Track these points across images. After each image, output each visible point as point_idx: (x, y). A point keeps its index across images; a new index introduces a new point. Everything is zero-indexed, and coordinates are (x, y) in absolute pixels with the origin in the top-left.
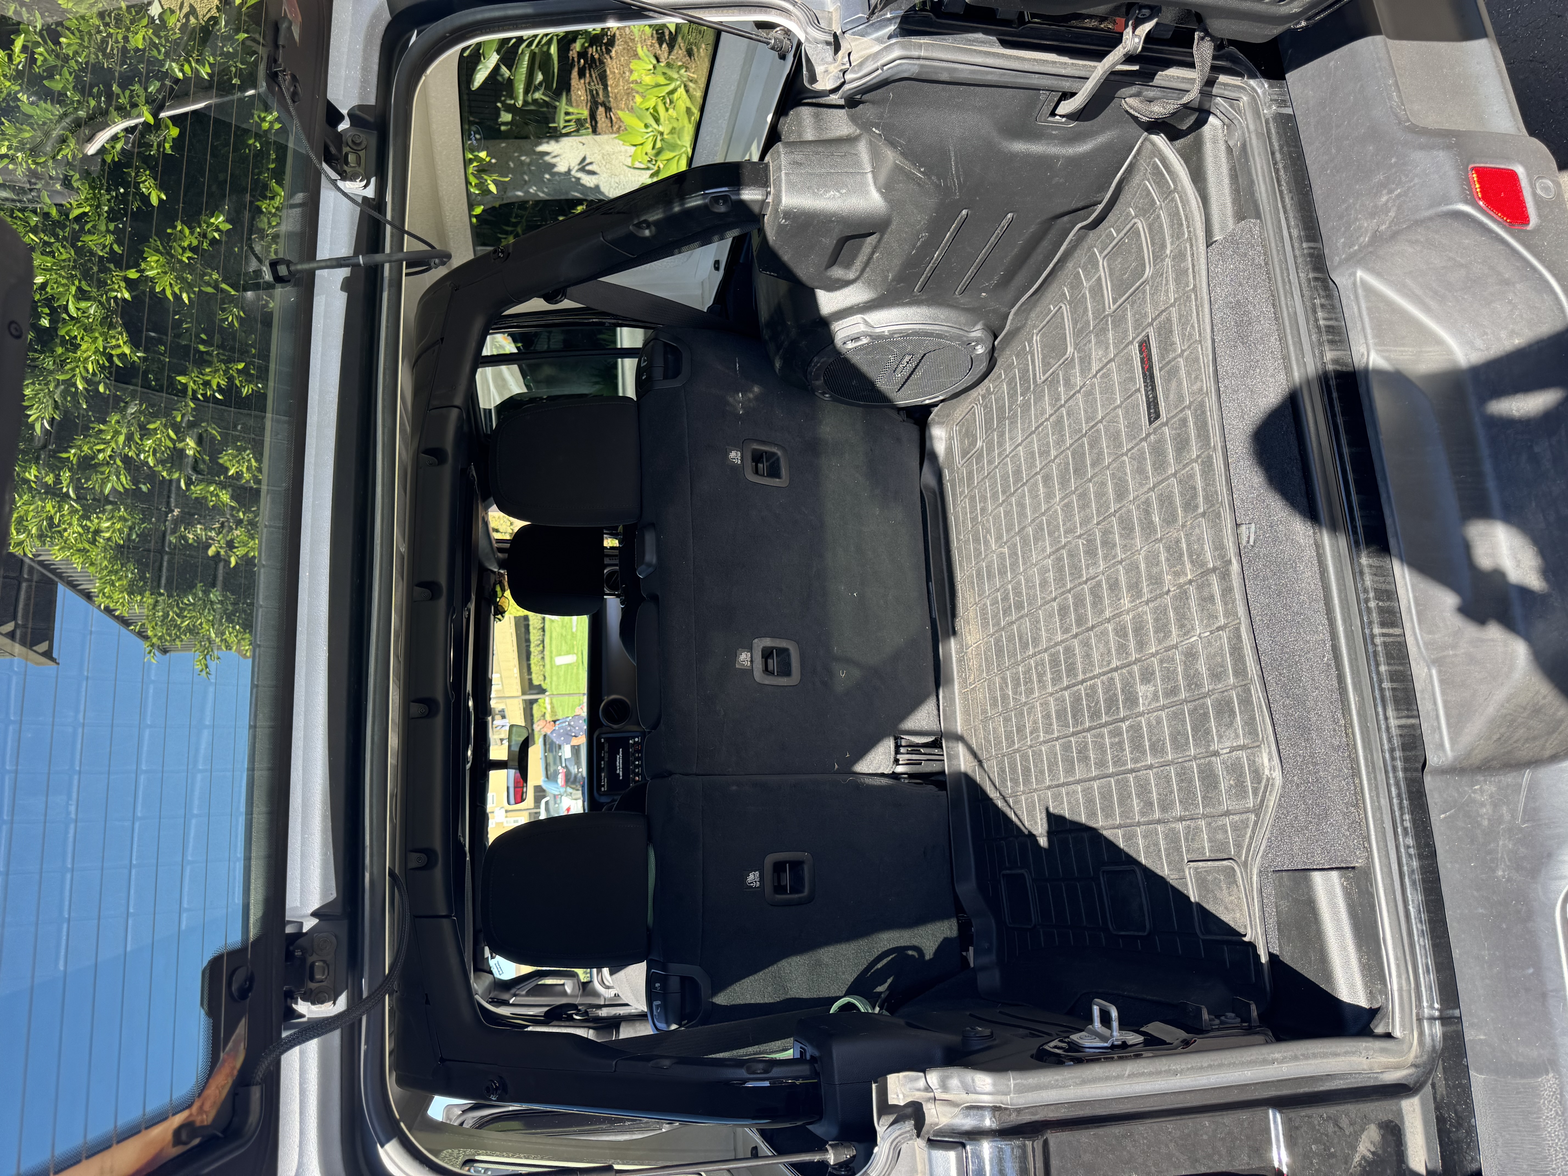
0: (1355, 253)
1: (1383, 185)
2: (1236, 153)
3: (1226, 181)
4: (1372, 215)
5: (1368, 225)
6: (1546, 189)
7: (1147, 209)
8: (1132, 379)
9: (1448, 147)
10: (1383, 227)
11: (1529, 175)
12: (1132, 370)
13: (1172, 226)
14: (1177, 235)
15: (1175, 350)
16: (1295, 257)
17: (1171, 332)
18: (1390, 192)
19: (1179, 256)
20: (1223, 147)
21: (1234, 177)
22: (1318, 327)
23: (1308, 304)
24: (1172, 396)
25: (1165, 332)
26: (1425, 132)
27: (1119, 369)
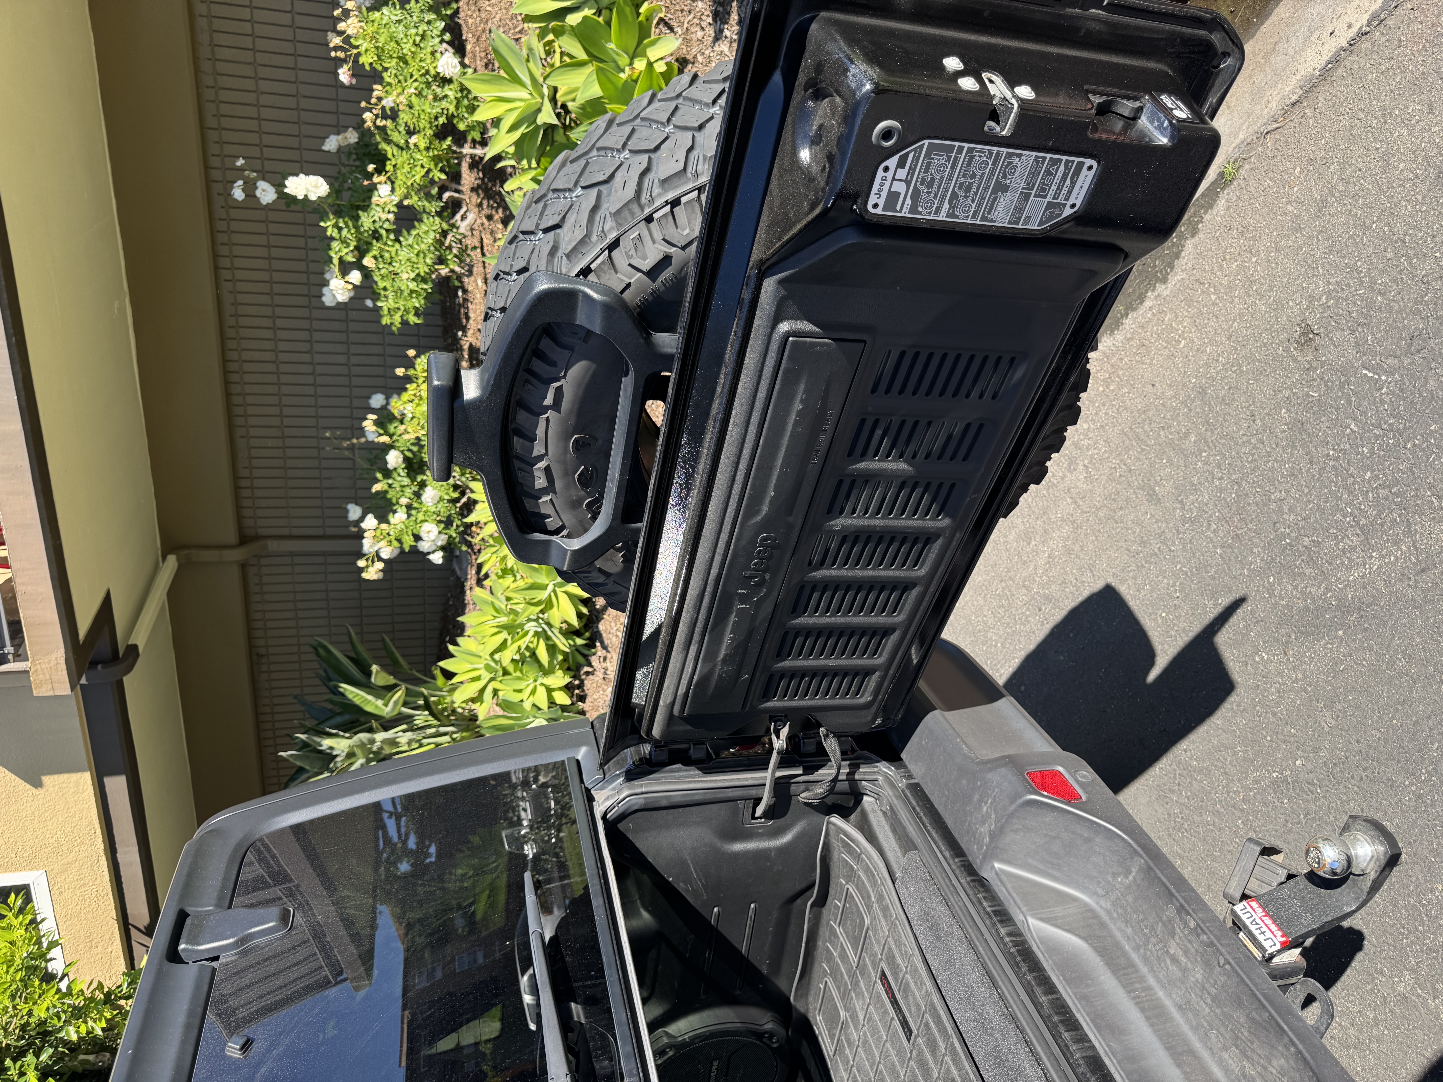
0: (986, 851)
1: (980, 801)
2: (889, 814)
3: (891, 835)
4: (983, 822)
5: (984, 829)
6: (1084, 777)
7: (851, 875)
8: (886, 1012)
9: (1006, 765)
10: (992, 827)
11: (1068, 771)
12: (883, 1005)
13: (869, 879)
14: (874, 884)
15: (901, 970)
16: (953, 870)
17: (894, 957)
18: (986, 803)
19: (880, 898)
20: (880, 814)
21: (894, 831)
22: (988, 913)
23: (974, 900)
24: (913, 1009)
25: (891, 960)
26: (990, 761)
27: (876, 1009)
